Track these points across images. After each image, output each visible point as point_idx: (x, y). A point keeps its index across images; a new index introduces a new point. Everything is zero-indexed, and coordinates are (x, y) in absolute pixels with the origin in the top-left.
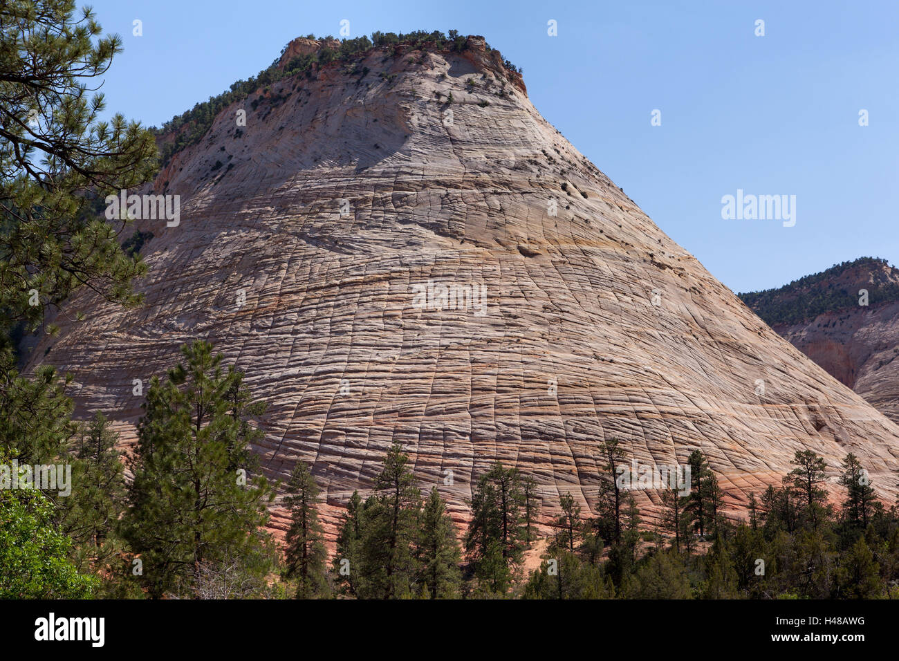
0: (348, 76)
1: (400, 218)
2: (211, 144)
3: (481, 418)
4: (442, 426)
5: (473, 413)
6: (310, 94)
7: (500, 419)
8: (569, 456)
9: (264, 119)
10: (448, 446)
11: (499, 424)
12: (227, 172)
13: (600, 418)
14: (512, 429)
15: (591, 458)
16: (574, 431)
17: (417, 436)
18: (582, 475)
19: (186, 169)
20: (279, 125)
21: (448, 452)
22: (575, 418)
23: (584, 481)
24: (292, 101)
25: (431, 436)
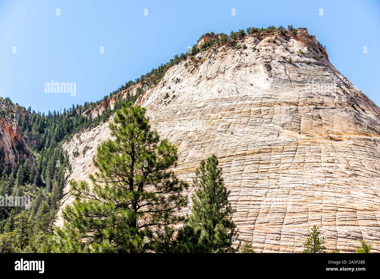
0: (235, 49)
1: (265, 121)
2: (164, 86)
4: (293, 231)
6: (215, 59)
7: (325, 227)
9: (191, 72)
11: (325, 230)
12: (172, 99)
14: (332, 233)
19: (150, 98)
20: (199, 75)
24: (206, 63)
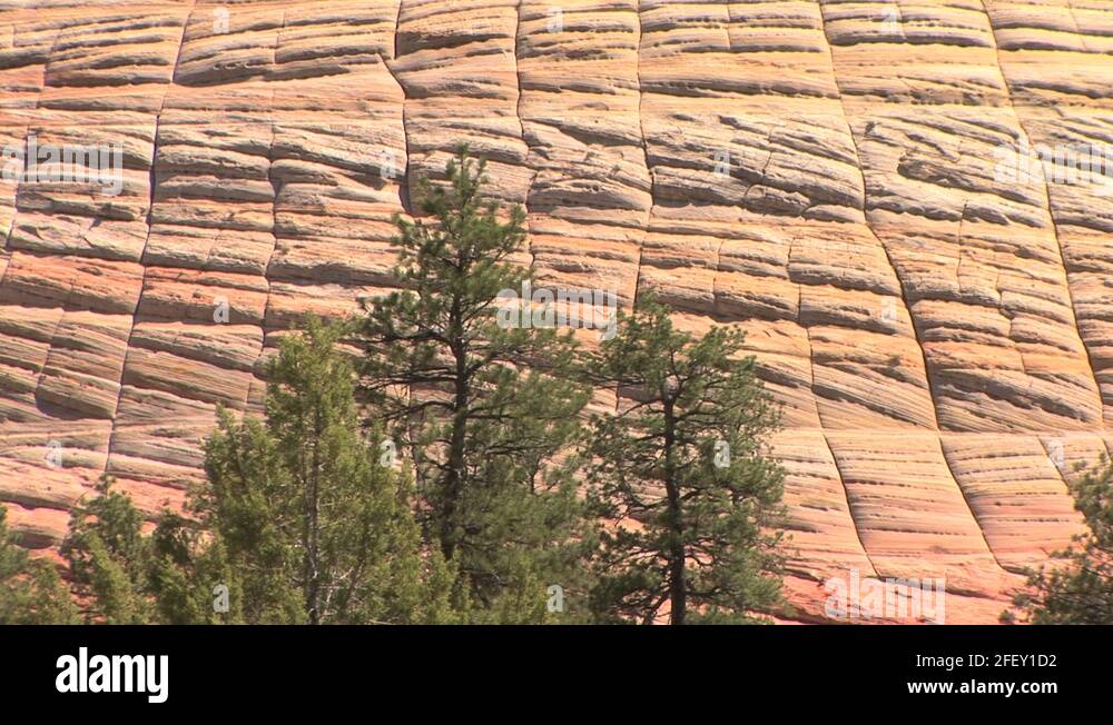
3: (454, 103)
4: (263, 138)
5: (415, 78)
7: (542, 106)
8: (880, 290)
10: (292, 233)
11: (543, 133)
13: (1026, 113)
14: (605, 158)
15: (988, 304)
16: (904, 171)
17: (142, 179)
18: (945, 381)
21: (296, 256)
22: (907, 109)
23: (957, 410)
25: (210, 181)
